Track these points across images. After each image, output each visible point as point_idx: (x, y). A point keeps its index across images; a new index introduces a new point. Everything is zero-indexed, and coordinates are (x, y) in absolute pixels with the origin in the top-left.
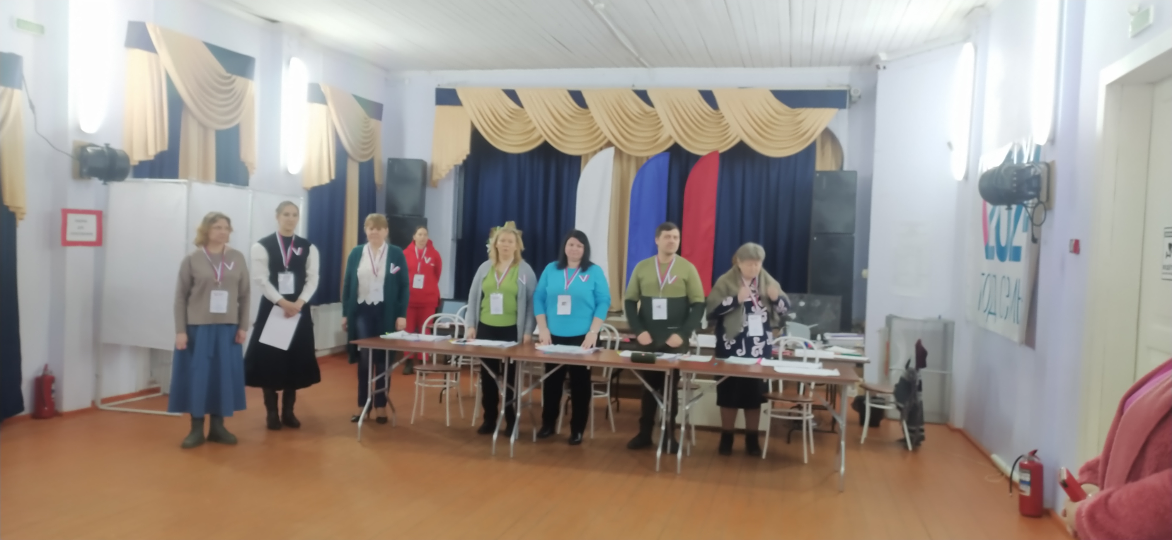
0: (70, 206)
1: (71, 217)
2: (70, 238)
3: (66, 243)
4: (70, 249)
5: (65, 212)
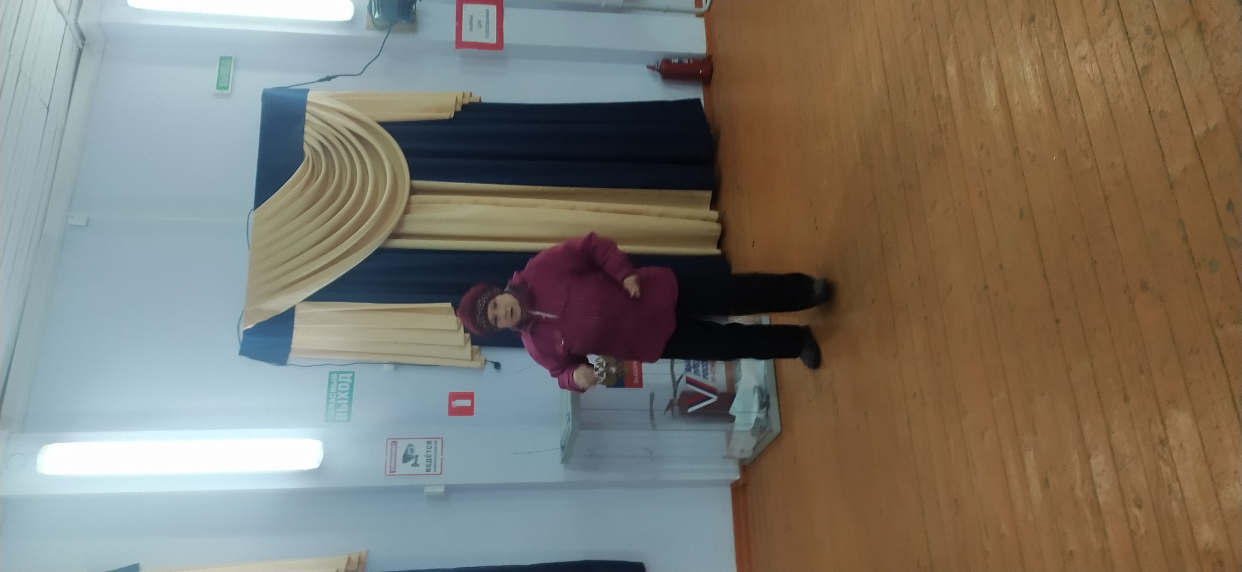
0: (452, 37)
1: (466, 37)
2: (492, 39)
3: (500, 44)
4: (506, 40)
5: (460, 44)
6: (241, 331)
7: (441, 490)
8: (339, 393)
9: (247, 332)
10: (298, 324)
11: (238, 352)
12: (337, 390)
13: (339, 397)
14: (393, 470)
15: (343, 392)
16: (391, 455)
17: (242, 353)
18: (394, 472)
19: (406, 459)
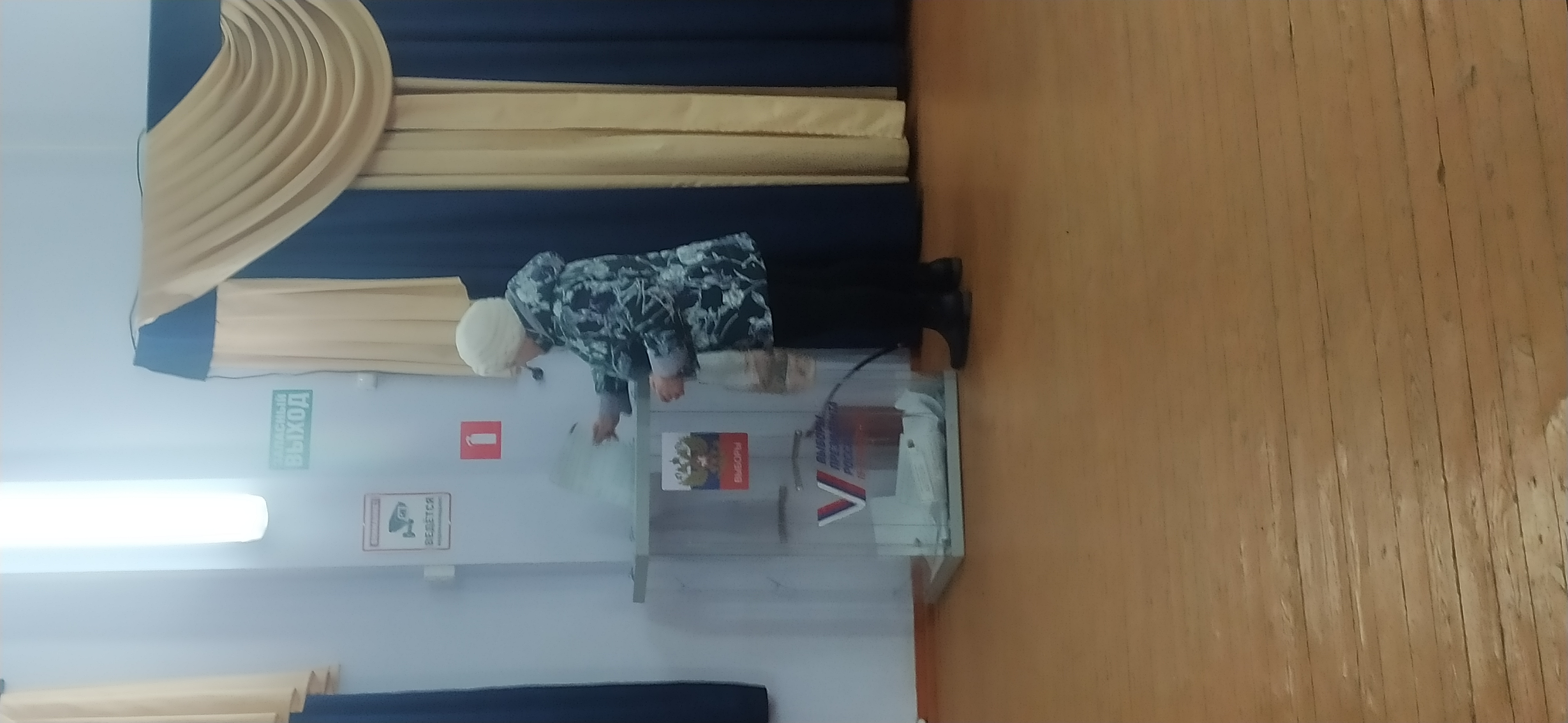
6: (136, 327)
7: (451, 573)
8: (289, 424)
9: (144, 330)
10: (221, 314)
11: (132, 361)
12: (287, 420)
13: (289, 431)
14: (374, 542)
15: (295, 422)
16: (372, 519)
17: (138, 362)
18: (377, 545)
19: (395, 525)
